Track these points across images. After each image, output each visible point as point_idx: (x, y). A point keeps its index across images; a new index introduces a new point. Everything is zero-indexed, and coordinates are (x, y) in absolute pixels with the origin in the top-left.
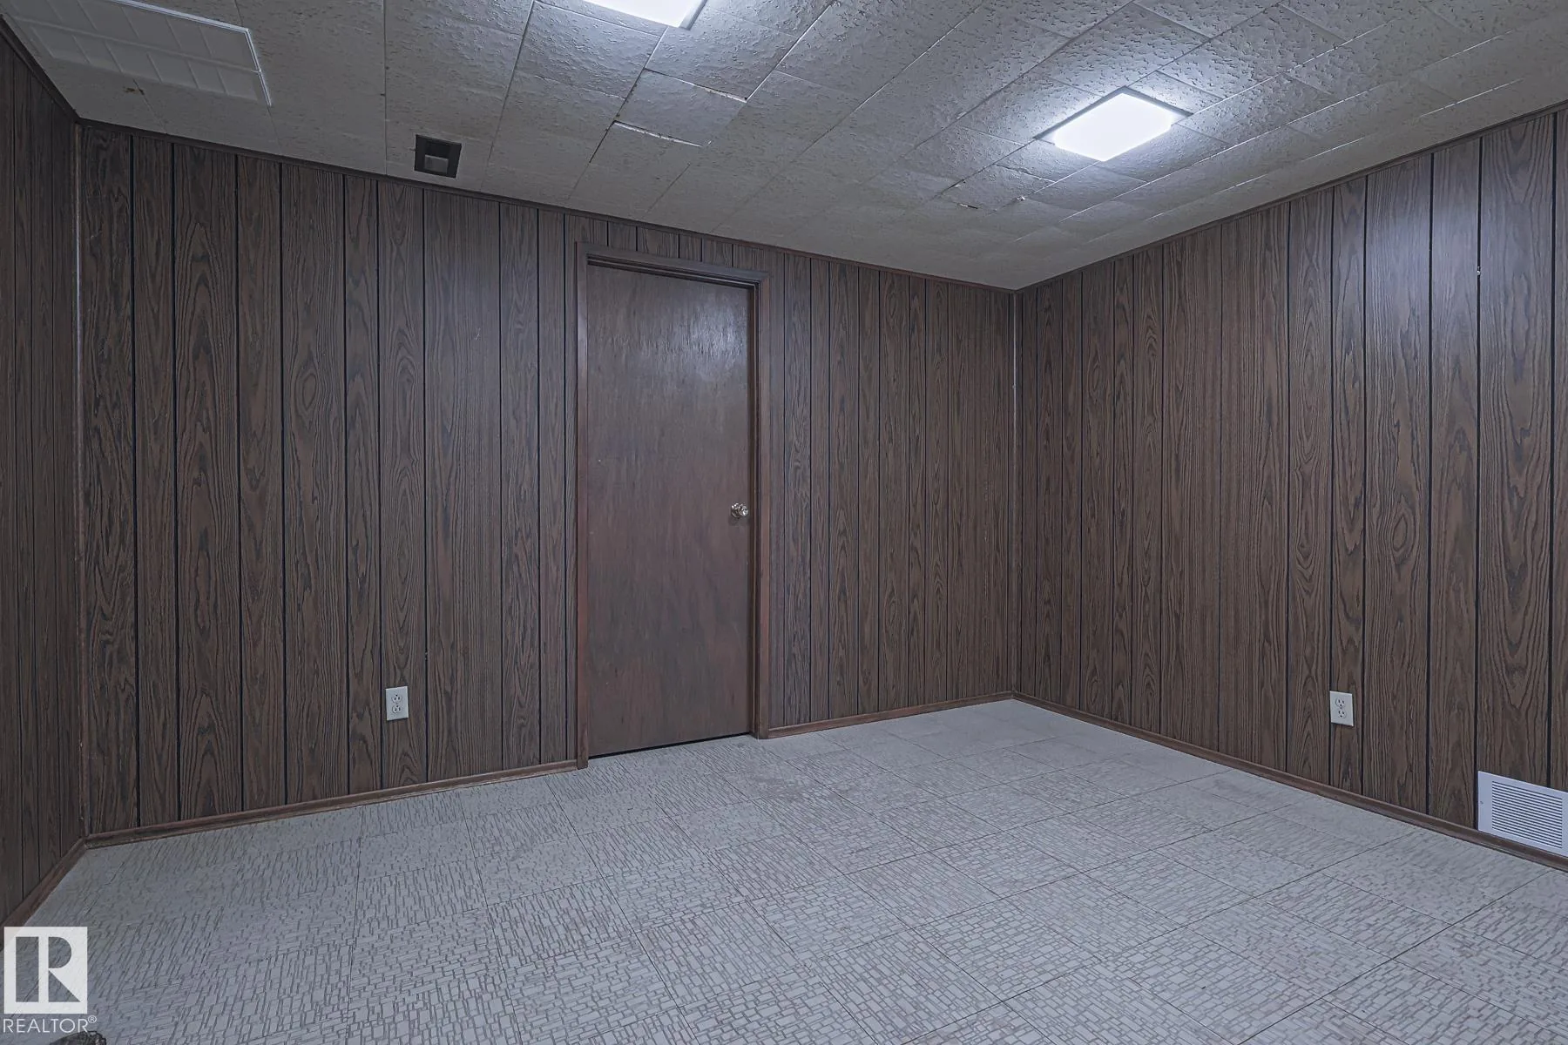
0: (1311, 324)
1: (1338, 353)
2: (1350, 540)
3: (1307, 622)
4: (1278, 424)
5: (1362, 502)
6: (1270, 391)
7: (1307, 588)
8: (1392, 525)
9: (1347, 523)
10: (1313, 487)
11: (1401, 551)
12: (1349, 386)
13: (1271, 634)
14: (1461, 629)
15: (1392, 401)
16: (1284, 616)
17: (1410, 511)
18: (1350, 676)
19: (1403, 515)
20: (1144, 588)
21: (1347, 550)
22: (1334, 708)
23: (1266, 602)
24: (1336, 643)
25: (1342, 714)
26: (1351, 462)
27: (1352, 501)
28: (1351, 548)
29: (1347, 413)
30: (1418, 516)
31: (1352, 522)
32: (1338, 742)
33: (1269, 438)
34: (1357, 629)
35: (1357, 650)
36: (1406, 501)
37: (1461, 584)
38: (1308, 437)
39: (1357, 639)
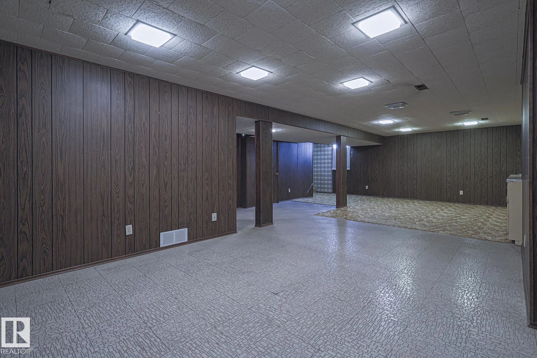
0: (118, 112)
1: (126, 123)
2: (131, 179)
3: (117, 207)
4: (107, 142)
5: (133, 168)
6: (104, 130)
7: (117, 196)
8: (141, 175)
9: (129, 174)
10: (119, 163)
11: (143, 182)
12: (130, 135)
13: (105, 213)
14: (156, 200)
15: (141, 141)
16: (110, 206)
17: (145, 171)
18: (131, 220)
19: (144, 172)
20: (41, 208)
21: (129, 182)
22: (127, 230)
23: (103, 203)
24: (127, 211)
25: (129, 231)
26: (130, 156)
27: (130, 168)
28: (130, 182)
29: (129, 142)
30: (147, 172)
31: (130, 175)
32: (128, 241)
33: (103, 146)
34: (133, 205)
35: (132, 211)
36: (144, 168)
37: (156, 189)
38: (117, 148)
39: (132, 208)
